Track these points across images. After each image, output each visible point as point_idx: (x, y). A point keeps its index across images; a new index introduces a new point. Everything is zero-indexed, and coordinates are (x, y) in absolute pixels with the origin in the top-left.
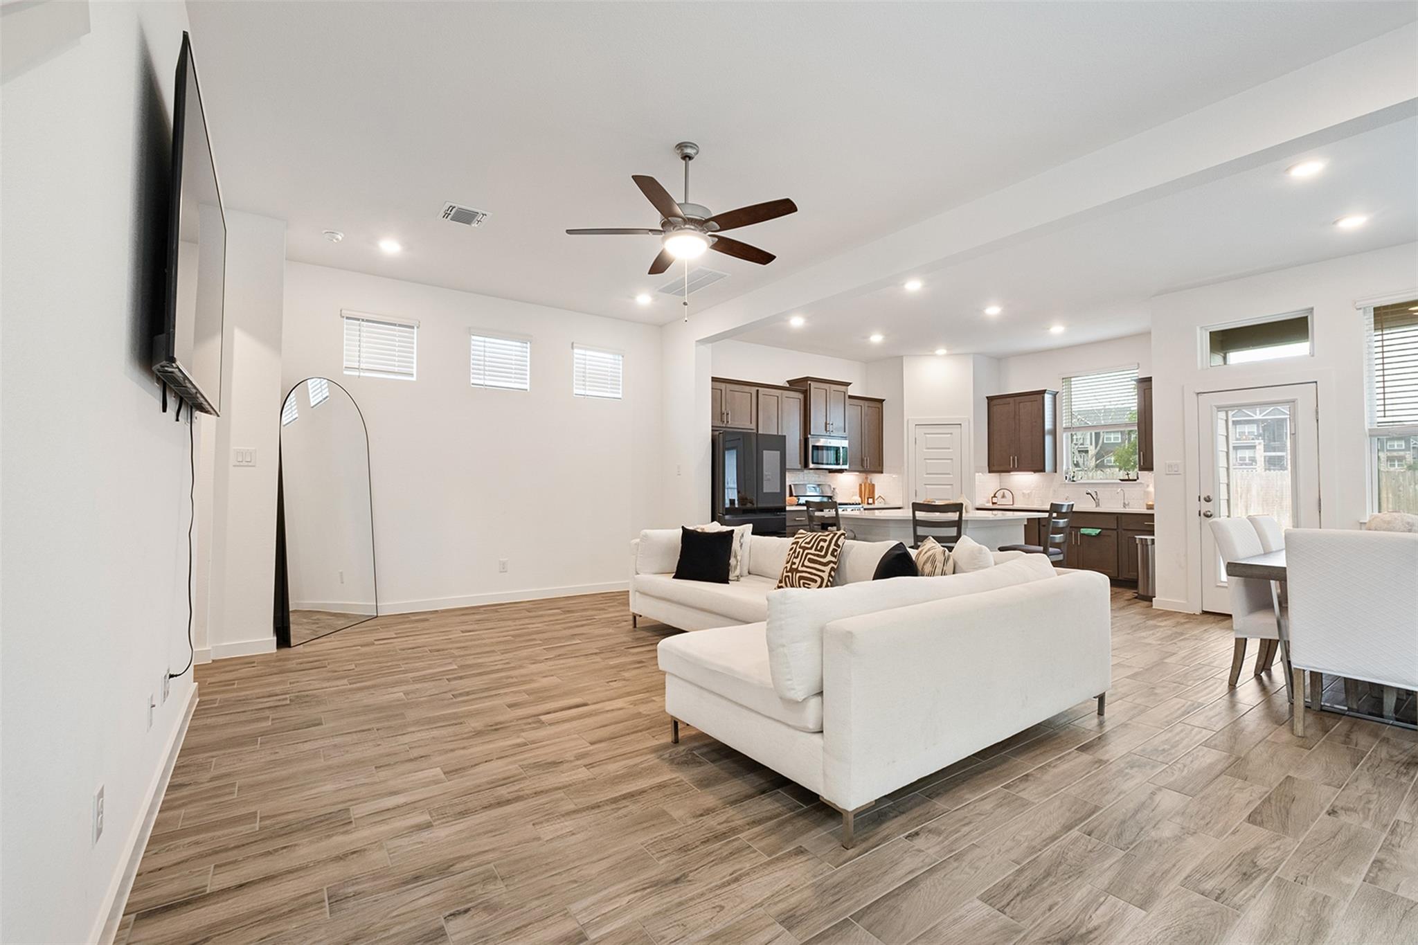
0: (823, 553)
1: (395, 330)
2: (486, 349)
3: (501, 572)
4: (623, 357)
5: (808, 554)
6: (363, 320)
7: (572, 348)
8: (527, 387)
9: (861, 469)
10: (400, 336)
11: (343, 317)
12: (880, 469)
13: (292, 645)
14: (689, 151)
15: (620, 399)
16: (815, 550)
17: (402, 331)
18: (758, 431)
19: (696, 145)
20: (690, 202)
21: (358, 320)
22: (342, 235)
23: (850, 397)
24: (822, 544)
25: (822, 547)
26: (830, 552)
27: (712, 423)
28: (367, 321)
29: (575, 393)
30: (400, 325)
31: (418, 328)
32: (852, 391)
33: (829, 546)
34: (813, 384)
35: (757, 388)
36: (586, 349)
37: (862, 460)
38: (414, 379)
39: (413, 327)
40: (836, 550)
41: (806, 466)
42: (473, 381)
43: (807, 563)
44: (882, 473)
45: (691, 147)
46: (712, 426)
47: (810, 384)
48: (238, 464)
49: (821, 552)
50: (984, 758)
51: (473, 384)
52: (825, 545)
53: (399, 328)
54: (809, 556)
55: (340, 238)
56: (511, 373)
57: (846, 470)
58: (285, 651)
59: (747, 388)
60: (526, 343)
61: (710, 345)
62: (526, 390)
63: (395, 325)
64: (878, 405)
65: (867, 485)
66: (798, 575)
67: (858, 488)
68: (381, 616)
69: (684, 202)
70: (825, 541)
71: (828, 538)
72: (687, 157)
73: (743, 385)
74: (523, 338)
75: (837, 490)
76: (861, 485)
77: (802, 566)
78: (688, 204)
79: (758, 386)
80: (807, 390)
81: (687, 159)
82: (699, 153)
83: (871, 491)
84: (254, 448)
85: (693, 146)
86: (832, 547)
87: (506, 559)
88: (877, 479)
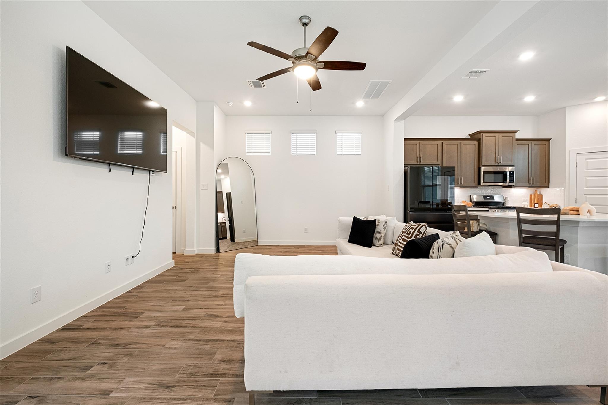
0: (410, 236)
1: (263, 136)
2: (297, 139)
3: (305, 232)
4: (362, 134)
5: (403, 235)
6: (252, 134)
7: (336, 133)
8: (315, 153)
9: (529, 185)
10: (265, 138)
11: (246, 133)
12: (546, 185)
13: (220, 252)
14: (304, 20)
15: (360, 154)
16: (407, 234)
17: (266, 136)
18: (442, 166)
19: (309, 17)
20: (306, 47)
21: (250, 134)
22: (232, 103)
23: (517, 140)
24: (411, 230)
25: (410, 232)
26: (414, 235)
27: (404, 163)
28: (254, 134)
29: (337, 153)
30: (265, 134)
31: (271, 133)
32: (518, 136)
33: (414, 232)
34: (484, 135)
35: (442, 141)
36: (342, 133)
37: (529, 179)
38: (270, 154)
39: (269, 134)
40: (419, 235)
41: (479, 184)
42: (292, 153)
43: (401, 241)
44: (548, 187)
45: (306, 18)
46: (404, 164)
47: (482, 135)
48: (203, 189)
49: (409, 235)
50: (425, 396)
51: (292, 154)
52: (412, 231)
53: (265, 135)
54: (404, 237)
55: (232, 104)
56: (308, 148)
57: (514, 186)
58: (218, 254)
59: (435, 142)
60: (315, 134)
61: (404, 121)
62: (315, 154)
63: (263, 134)
64: (547, 143)
65: (537, 195)
66: (397, 247)
67: (529, 197)
68: (259, 245)
69: (303, 47)
70: (412, 228)
71: (415, 227)
72: (305, 24)
73: (429, 140)
74: (314, 132)
75: (508, 199)
76: (531, 195)
77: (399, 243)
78: (306, 48)
79: (443, 140)
80: (480, 139)
81: (305, 25)
82: (311, 21)
83: (540, 199)
84: (207, 183)
85: (306, 17)
86: (416, 232)
87: (307, 227)
88: (544, 192)
